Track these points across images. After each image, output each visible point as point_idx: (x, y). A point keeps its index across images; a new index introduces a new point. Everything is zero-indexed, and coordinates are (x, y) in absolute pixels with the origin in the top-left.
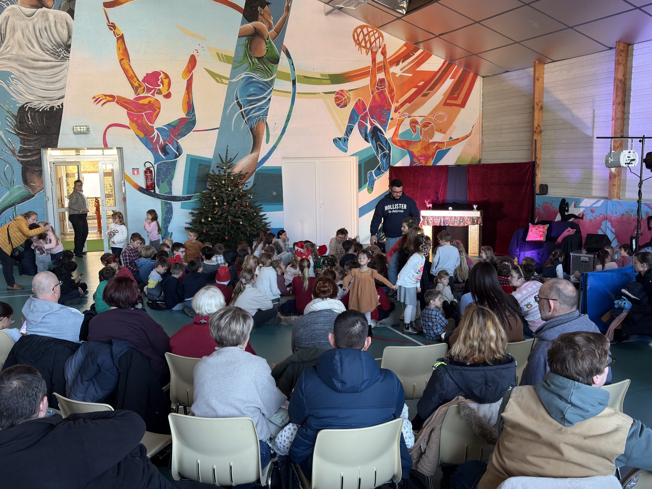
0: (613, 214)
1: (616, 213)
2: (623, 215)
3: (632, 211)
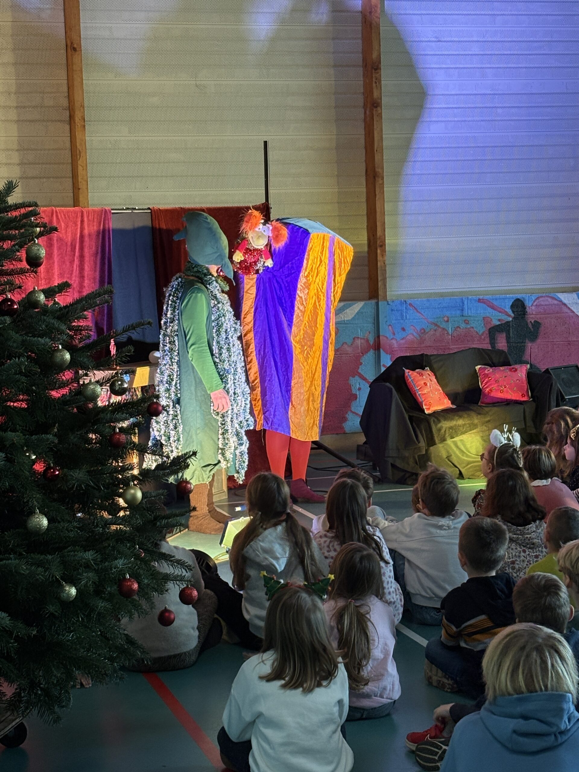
0: (394, 334)
3: (448, 321)
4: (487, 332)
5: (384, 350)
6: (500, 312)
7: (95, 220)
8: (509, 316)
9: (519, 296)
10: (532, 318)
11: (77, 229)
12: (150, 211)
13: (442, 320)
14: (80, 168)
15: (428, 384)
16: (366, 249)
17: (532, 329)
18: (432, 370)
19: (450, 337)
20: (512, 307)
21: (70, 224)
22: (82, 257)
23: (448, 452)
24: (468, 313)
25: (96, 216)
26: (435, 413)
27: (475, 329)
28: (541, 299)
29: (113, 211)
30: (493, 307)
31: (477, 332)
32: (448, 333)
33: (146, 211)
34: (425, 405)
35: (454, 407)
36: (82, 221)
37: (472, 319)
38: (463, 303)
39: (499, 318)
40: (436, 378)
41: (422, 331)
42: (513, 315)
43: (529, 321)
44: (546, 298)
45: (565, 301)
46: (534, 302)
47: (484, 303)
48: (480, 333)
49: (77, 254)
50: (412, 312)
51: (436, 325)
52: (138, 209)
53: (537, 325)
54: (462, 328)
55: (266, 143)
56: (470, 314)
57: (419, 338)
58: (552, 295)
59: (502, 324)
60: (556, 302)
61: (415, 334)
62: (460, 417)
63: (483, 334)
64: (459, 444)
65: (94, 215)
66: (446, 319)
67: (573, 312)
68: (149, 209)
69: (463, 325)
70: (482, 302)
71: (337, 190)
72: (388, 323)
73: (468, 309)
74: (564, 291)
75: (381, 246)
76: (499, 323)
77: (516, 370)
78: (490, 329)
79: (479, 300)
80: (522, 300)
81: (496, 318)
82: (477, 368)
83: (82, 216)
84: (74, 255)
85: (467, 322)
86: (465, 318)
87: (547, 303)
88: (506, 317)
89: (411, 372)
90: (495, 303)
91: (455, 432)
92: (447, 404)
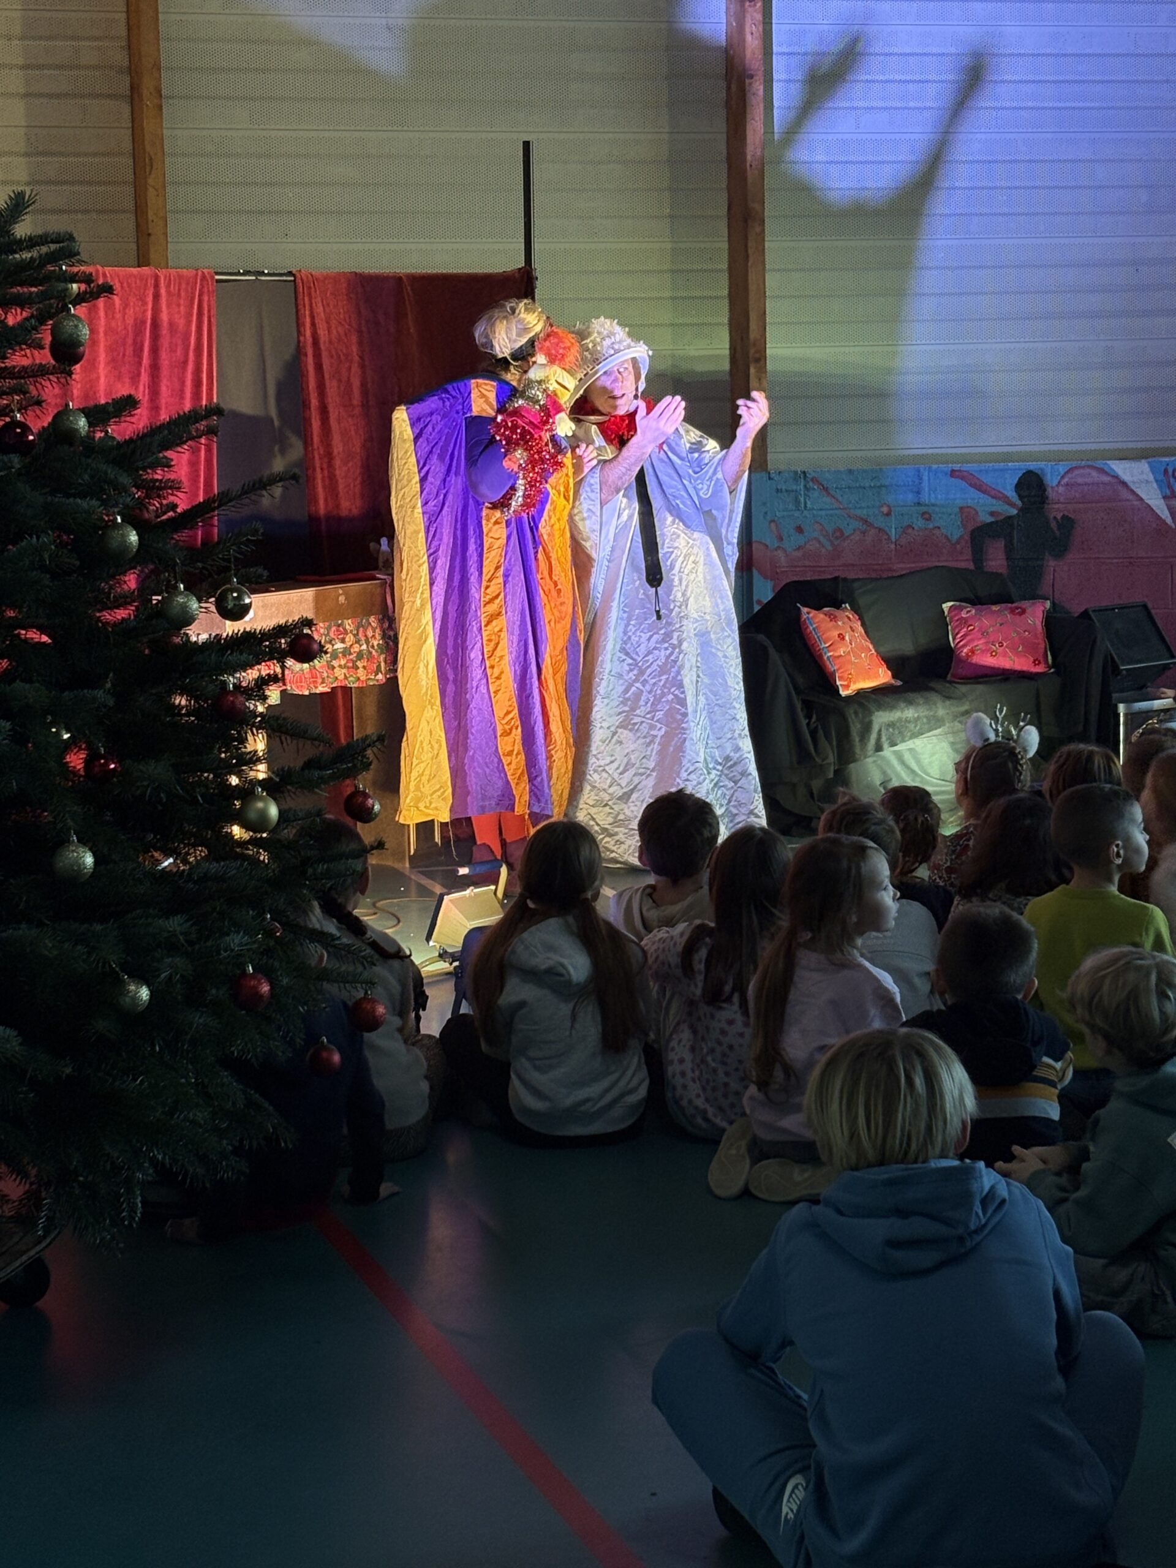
0: (781, 539)
1: (799, 530)
2: (839, 534)
3: (888, 514)
4: (967, 537)
5: (760, 573)
6: (993, 497)
7: (183, 294)
8: (1013, 505)
9: (1032, 466)
10: (1058, 510)
11: (145, 311)
12: (292, 278)
13: (877, 512)
14: (151, 192)
15: (847, 638)
16: (726, 366)
17: (1057, 533)
18: (856, 609)
19: (893, 546)
20: (1019, 487)
21: (132, 300)
22: (155, 367)
23: (884, 773)
24: (929, 499)
25: (184, 286)
26: (861, 694)
27: (944, 531)
28: (1076, 472)
29: (217, 277)
30: (980, 487)
31: (946, 537)
32: (889, 538)
33: (285, 278)
34: (841, 678)
35: (899, 683)
36: (157, 296)
37: (937, 509)
38: (920, 478)
39: (993, 509)
40: (863, 625)
41: (838, 534)
42: (1019, 503)
43: (1052, 517)
44: (1088, 471)
45: (1126, 478)
46: (1063, 477)
47: (963, 478)
48: (955, 538)
49: (146, 361)
50: (816, 494)
51: (866, 522)
52: (269, 274)
53: (1067, 523)
54: (916, 528)
55: (527, 145)
56: (933, 501)
57: (830, 548)
58: (1099, 464)
59: (996, 522)
60: (1106, 479)
61: (822, 539)
62: (910, 703)
63: (958, 542)
64: (907, 757)
65: (180, 284)
66: (885, 509)
67: (1141, 499)
68: (290, 273)
69: (919, 523)
70: (957, 477)
71: (669, 246)
72: (769, 518)
73: (930, 490)
74: (1123, 456)
75: (758, 360)
76: (990, 519)
77: (1024, 612)
78: (973, 532)
79: (953, 473)
80: (1039, 472)
81: (986, 509)
82: (946, 606)
83: (157, 286)
84: (140, 363)
85: (927, 516)
86: (925, 509)
87: (1089, 480)
88: (1006, 507)
89: (813, 613)
90: (987, 479)
91: (899, 732)
92: (883, 676)
